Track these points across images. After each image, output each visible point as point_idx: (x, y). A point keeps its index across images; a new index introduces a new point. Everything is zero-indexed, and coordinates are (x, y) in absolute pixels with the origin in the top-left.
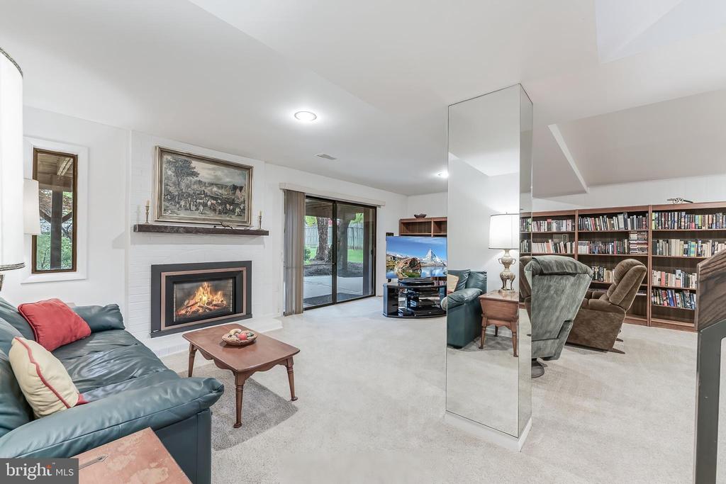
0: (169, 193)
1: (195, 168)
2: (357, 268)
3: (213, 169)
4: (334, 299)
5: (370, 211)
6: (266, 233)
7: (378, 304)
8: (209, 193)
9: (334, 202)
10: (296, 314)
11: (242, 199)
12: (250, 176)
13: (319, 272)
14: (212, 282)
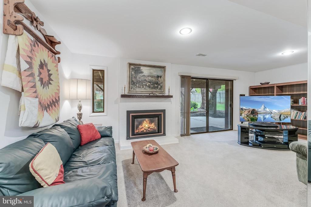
0: (132, 81)
1: (142, 70)
2: (222, 113)
3: (149, 69)
4: (207, 130)
5: (229, 83)
6: (172, 97)
7: (234, 135)
8: (147, 80)
9: (207, 79)
10: (187, 136)
11: (161, 82)
12: (165, 71)
13: (201, 115)
14: (150, 118)
